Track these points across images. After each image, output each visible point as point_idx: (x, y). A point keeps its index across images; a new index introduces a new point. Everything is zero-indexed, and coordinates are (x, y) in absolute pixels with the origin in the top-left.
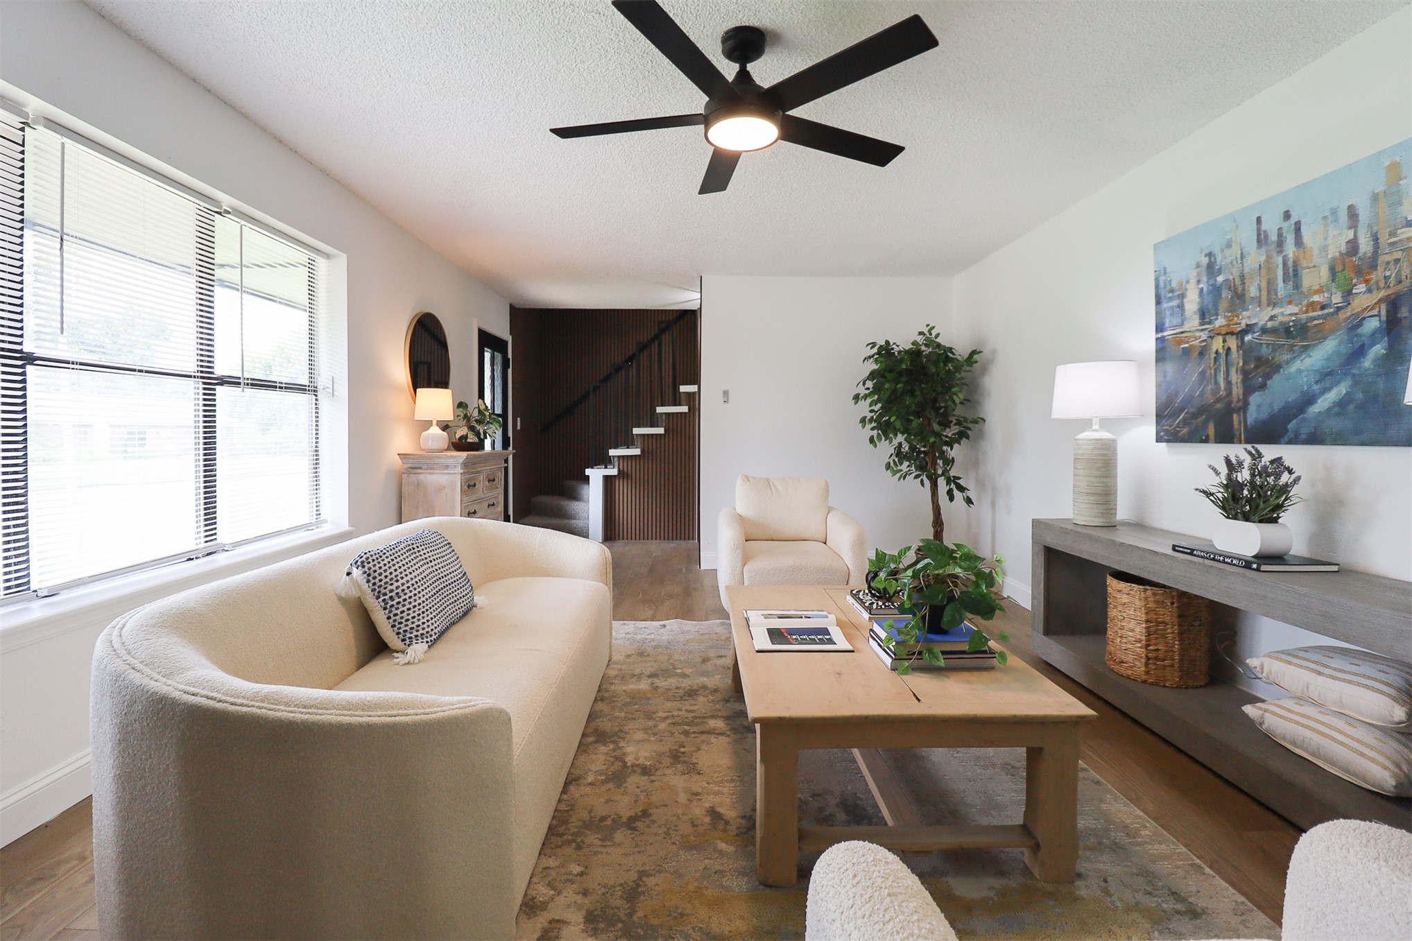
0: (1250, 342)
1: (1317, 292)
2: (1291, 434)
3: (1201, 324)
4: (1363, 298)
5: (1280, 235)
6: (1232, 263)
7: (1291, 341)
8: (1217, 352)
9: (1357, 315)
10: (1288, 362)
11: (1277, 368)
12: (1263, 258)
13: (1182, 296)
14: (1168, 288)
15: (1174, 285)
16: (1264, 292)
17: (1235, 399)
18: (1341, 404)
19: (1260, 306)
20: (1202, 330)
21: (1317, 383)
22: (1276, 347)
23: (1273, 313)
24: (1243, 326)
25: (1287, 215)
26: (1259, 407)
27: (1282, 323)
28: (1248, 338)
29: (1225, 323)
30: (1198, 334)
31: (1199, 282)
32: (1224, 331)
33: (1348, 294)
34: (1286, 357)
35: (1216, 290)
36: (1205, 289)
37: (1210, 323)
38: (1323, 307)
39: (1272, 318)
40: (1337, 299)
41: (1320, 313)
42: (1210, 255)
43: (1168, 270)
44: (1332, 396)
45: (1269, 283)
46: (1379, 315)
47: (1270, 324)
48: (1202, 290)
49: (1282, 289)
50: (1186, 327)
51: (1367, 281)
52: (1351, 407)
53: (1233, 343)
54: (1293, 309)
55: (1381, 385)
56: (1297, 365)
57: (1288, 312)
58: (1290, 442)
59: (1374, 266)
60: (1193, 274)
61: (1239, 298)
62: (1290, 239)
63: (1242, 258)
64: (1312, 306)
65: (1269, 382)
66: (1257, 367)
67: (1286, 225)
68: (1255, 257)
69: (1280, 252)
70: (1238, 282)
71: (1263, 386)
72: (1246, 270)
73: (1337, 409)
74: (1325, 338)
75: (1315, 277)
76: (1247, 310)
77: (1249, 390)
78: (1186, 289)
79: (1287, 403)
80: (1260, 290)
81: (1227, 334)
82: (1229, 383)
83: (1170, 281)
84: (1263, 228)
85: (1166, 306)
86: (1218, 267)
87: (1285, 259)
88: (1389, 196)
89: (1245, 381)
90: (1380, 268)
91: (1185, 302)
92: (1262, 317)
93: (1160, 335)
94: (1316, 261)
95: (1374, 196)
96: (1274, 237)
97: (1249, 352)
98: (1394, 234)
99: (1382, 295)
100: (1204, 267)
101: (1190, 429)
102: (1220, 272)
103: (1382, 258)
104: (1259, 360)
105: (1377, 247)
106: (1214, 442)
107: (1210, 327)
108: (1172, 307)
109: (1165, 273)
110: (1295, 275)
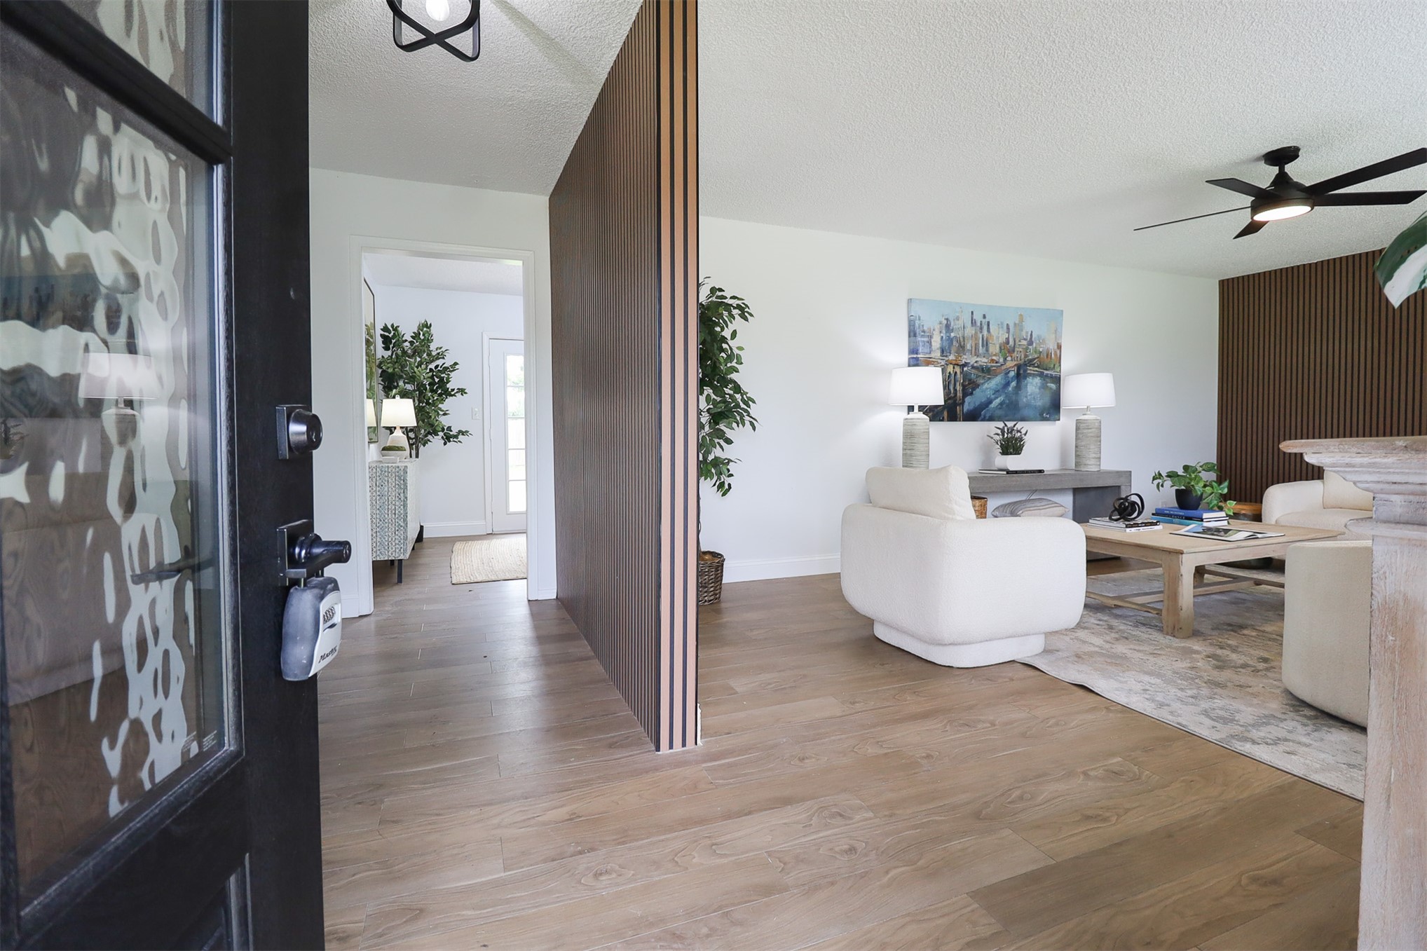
0: (966, 371)
1: (995, 355)
2: (982, 417)
3: (941, 356)
4: (1010, 364)
5: (981, 324)
6: (959, 329)
7: (984, 375)
8: (950, 373)
9: (1007, 369)
11: (978, 386)
12: (974, 332)
13: (931, 337)
14: (922, 329)
15: (925, 328)
16: (974, 348)
17: (958, 399)
18: (1001, 404)
19: (971, 354)
20: (943, 359)
22: (978, 376)
24: (963, 363)
25: (984, 317)
26: (970, 403)
27: (980, 365)
28: (965, 369)
29: (954, 358)
30: (939, 361)
31: (941, 332)
32: (954, 362)
33: (1005, 359)
34: (982, 381)
35: (950, 340)
36: (944, 338)
37: (946, 356)
38: (997, 363)
39: (976, 362)
40: (1001, 360)
41: (995, 365)
42: (947, 319)
44: (998, 401)
45: (976, 344)
47: (975, 365)
48: (942, 337)
49: (981, 350)
50: (932, 355)
51: (1011, 357)
52: (1004, 406)
53: (958, 370)
54: (985, 360)
55: (1014, 398)
56: (986, 386)
57: (983, 361)
59: (1014, 351)
60: (937, 327)
61: (962, 348)
62: (985, 328)
63: (964, 328)
64: (993, 361)
66: (969, 384)
67: (984, 320)
68: (970, 331)
69: (981, 332)
70: (962, 340)
71: (972, 394)
72: (966, 335)
74: (996, 376)
75: (994, 349)
76: (965, 355)
77: (965, 394)
78: (933, 334)
79: (982, 402)
80: (972, 347)
81: (956, 364)
82: (955, 390)
83: (923, 326)
84: (974, 317)
85: (920, 339)
86: (951, 328)
87: (983, 335)
88: (1019, 326)
89: (963, 390)
90: (1016, 353)
91: (932, 340)
92: (972, 360)
93: (915, 356)
94: (995, 342)
95: (1015, 324)
96: (979, 324)
97: (965, 375)
98: (1020, 341)
99: (1016, 363)
100: (944, 325)
101: (934, 413)
102: (952, 331)
103: (1016, 349)
104: (970, 380)
105: (1015, 344)
106: (948, 421)
107: (947, 359)
108: (924, 341)
109: (919, 319)
110: (987, 345)
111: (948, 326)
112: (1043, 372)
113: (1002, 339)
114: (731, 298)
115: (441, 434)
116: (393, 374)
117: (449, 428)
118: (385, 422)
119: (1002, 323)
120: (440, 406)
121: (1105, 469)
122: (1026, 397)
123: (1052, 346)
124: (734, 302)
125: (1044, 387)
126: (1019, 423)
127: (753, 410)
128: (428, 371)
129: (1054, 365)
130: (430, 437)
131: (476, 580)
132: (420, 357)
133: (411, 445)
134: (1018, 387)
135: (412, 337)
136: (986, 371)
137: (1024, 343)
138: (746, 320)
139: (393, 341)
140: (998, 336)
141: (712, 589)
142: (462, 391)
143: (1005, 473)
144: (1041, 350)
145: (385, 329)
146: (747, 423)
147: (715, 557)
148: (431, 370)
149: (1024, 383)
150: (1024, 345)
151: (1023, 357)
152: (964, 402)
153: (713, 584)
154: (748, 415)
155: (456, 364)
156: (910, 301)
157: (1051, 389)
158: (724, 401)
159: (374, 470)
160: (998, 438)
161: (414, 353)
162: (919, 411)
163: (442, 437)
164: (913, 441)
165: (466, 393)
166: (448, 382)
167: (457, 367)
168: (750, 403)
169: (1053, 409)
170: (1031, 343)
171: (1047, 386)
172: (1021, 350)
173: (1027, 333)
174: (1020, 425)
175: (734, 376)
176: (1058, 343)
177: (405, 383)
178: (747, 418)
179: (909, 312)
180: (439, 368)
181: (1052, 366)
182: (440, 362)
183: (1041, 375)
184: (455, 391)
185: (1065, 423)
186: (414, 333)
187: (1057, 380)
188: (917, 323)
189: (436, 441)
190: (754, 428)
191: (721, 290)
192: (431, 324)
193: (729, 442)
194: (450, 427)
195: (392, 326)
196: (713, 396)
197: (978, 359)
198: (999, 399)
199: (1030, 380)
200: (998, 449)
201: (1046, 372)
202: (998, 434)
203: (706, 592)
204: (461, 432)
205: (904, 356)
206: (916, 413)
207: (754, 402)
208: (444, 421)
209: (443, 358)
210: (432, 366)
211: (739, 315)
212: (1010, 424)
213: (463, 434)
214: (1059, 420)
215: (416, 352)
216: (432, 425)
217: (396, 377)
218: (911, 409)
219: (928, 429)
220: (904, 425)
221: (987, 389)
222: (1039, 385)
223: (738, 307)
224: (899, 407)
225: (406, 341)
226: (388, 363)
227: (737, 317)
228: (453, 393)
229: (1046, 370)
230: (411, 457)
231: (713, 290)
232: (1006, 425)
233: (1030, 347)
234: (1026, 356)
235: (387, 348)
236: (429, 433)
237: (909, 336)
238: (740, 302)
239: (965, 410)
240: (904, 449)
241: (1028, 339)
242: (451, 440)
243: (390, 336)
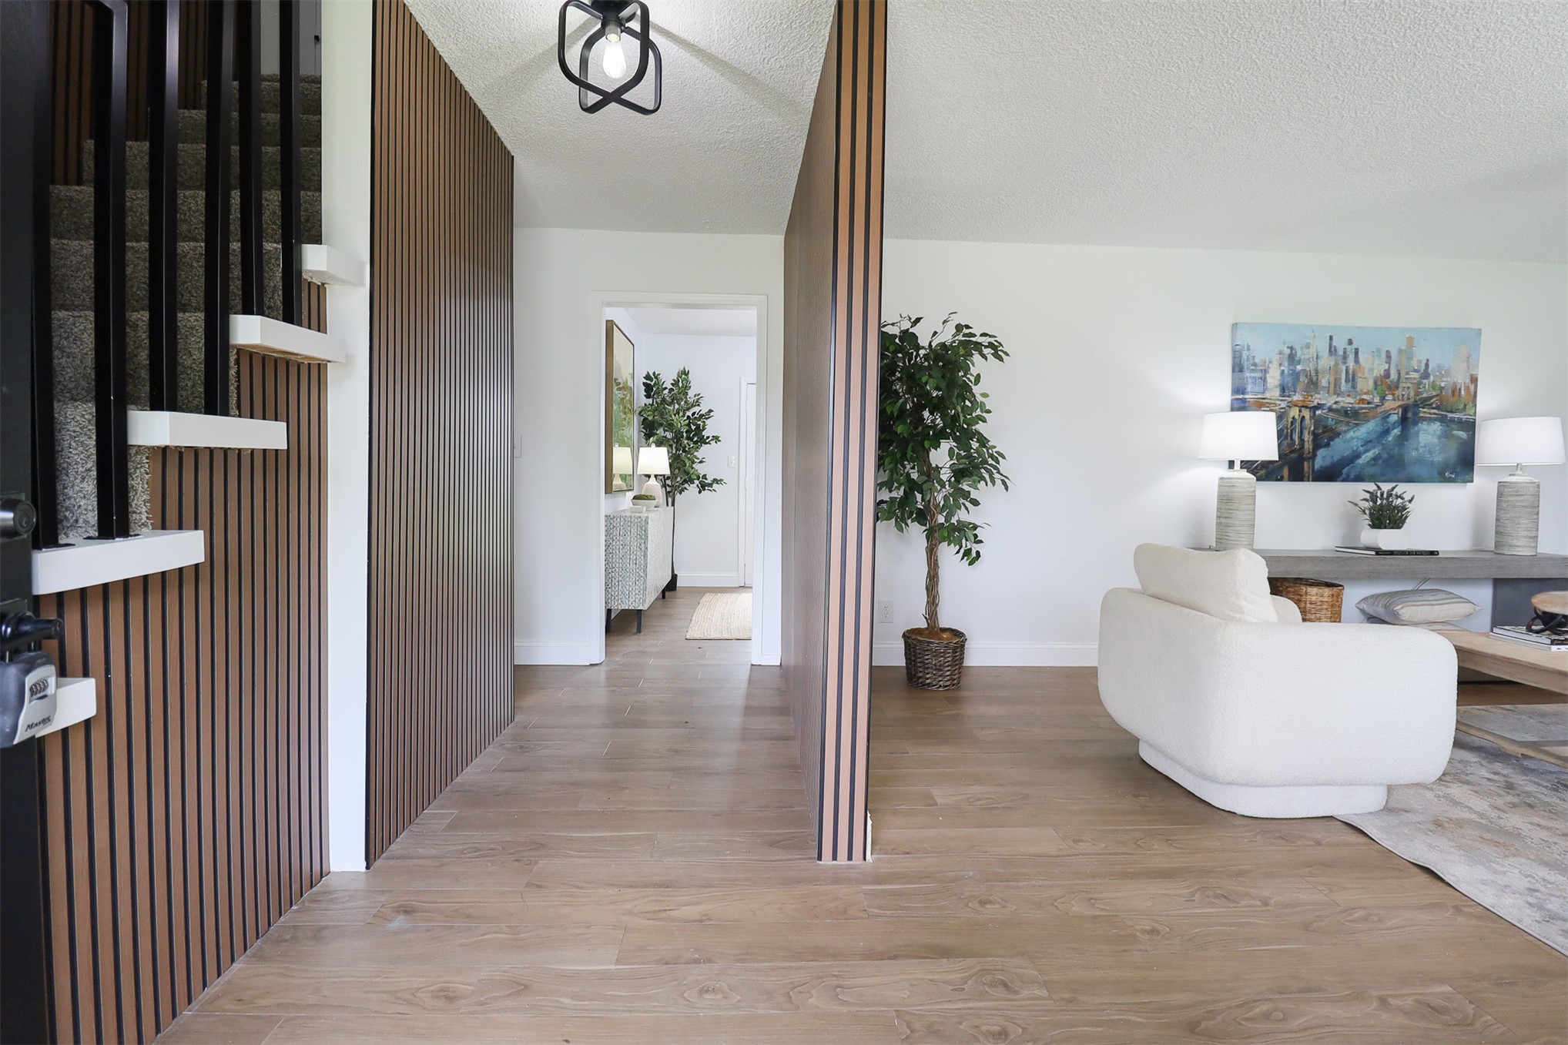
0: (1320, 415)
1: (1366, 393)
2: (1344, 476)
3: (1280, 396)
4: (1390, 403)
5: (1345, 352)
6: (1309, 359)
7: (1347, 420)
8: (1293, 418)
9: (1388, 411)
10: (1345, 432)
11: (1338, 434)
12: (1333, 363)
13: (1265, 371)
14: (1251, 361)
15: (1257, 360)
16: (1332, 385)
17: (1306, 452)
18: (1375, 459)
19: (1328, 393)
20: (1282, 400)
21: (1362, 446)
22: (1338, 422)
23: (1337, 400)
24: (1315, 404)
25: (1350, 342)
26: (1322, 459)
27: (1342, 407)
28: (1318, 412)
29: (1301, 399)
30: (1278, 402)
31: (1281, 365)
32: (1301, 404)
33: (1383, 399)
34: (1344, 429)
35: (1296, 375)
36: (1286, 372)
37: (1289, 396)
38: (1369, 403)
39: (1336, 403)
40: (1377, 400)
41: (1367, 406)
42: (1291, 348)
43: (1251, 348)
44: (1370, 454)
45: (1335, 380)
46: (1398, 414)
47: (1334, 406)
48: (1283, 371)
49: (1344, 386)
50: (1267, 395)
51: (1393, 395)
52: (1380, 461)
53: (1306, 413)
54: (1350, 400)
55: (1396, 451)
56: (1351, 434)
57: (1347, 401)
58: (1343, 481)
59: (1397, 387)
60: (1276, 359)
61: (1313, 384)
62: (1351, 357)
63: (1317, 358)
64: (1362, 401)
65: (1331, 443)
66: (1324, 432)
67: (1349, 348)
68: (1326, 362)
69: (1345, 363)
70: (1313, 373)
71: (1328, 445)
72: (1319, 368)
73: (1372, 462)
74: (1369, 421)
75: (1365, 384)
76: (1319, 394)
77: (1317, 445)
78: (1269, 367)
80: (1329, 384)
81: (1303, 406)
82: (1302, 440)
83: (1254, 357)
84: (1334, 344)
85: (1248, 375)
86: (1297, 359)
87: (1347, 368)
88: (1407, 352)
89: (1314, 440)
90: (1400, 389)
91: (1267, 375)
92: (1329, 401)
93: (1241, 397)
94: (1366, 375)
95: (1400, 351)
96: (1341, 352)
97: (1318, 421)
98: (1407, 374)
99: (1400, 403)
100: (1286, 356)
101: (1263, 471)
102: (1299, 362)
103: (1402, 385)
104: (1325, 427)
105: (1399, 377)
106: (1289, 481)
107: (1289, 399)
108: (1255, 378)
109: (1248, 349)
110: (1353, 379)
111: (1292, 358)
112: (1446, 416)
113: (1380, 369)
114: (982, 335)
115: (697, 482)
116: (653, 423)
117: (705, 477)
118: (642, 469)
119: (1379, 350)
120: (695, 453)
121: (1542, 552)
122: (1417, 449)
123: (1461, 379)
124: (985, 340)
125: (1446, 435)
126: (1400, 484)
127: (1003, 466)
128: (685, 418)
129: (1465, 405)
130: (686, 485)
131: (709, 637)
132: (679, 404)
133: (668, 493)
134: (1404, 437)
135: (672, 384)
136: (1352, 416)
137: (1416, 375)
138: (1001, 359)
139: (654, 389)
140: (1372, 367)
141: (948, 673)
142: (716, 439)
143: (1373, 553)
144: (1443, 385)
145: (648, 377)
146: (998, 482)
147: (955, 635)
148: (688, 417)
149: (1413, 430)
150: (1415, 379)
151: (1412, 394)
152: (1314, 456)
153: (949, 668)
154: (999, 472)
155: (710, 411)
156: (1235, 326)
157: (1458, 438)
158: (969, 456)
159: (619, 519)
160: (1367, 505)
161: (673, 400)
162: (1241, 468)
163: (698, 486)
164: (1230, 507)
165: (719, 441)
166: (704, 429)
167: (712, 414)
168: (1000, 458)
169: (1462, 465)
170: (1426, 375)
171: (1453, 435)
172: (1409, 385)
173: (1420, 362)
174: (1401, 488)
175: (980, 427)
176: (1472, 376)
177: (665, 431)
178: (997, 476)
179: (1233, 340)
180: (696, 415)
181: (1461, 407)
182: (696, 409)
183: (1442, 419)
184: (710, 439)
185: (1481, 487)
186: (674, 380)
187: (1470, 426)
188: (1245, 354)
189: (692, 489)
190: (1007, 488)
191: (968, 327)
192: (688, 372)
193: (975, 503)
194: (706, 475)
195: (654, 374)
196: (956, 451)
197: (1339, 399)
198: (1372, 452)
199: (1423, 426)
200: (1366, 520)
201: (1450, 415)
202: (1366, 500)
203: (941, 676)
204: (716, 481)
205: (1226, 397)
206: (1236, 471)
207: (1004, 458)
208: (700, 469)
209: (699, 405)
210: (689, 413)
211: (992, 354)
212: (1386, 487)
213: (717, 483)
214: (1472, 481)
215: (674, 399)
216: (687, 473)
217: (656, 425)
218: (1231, 464)
219: (1255, 491)
220: (1219, 486)
221: (1353, 438)
222: (1438, 433)
223: (991, 345)
224: (1215, 462)
225: (666, 388)
226: (648, 411)
227: (990, 357)
228: (707, 441)
229: (1451, 412)
230: (667, 505)
231: (959, 328)
232: (1379, 487)
233: (1424, 381)
234: (1417, 393)
235: (648, 396)
236: (685, 481)
237: (1233, 371)
238: (992, 340)
239: (1317, 466)
240: (1218, 517)
241: (1422, 371)
242: (706, 488)
243: (652, 383)
